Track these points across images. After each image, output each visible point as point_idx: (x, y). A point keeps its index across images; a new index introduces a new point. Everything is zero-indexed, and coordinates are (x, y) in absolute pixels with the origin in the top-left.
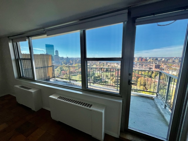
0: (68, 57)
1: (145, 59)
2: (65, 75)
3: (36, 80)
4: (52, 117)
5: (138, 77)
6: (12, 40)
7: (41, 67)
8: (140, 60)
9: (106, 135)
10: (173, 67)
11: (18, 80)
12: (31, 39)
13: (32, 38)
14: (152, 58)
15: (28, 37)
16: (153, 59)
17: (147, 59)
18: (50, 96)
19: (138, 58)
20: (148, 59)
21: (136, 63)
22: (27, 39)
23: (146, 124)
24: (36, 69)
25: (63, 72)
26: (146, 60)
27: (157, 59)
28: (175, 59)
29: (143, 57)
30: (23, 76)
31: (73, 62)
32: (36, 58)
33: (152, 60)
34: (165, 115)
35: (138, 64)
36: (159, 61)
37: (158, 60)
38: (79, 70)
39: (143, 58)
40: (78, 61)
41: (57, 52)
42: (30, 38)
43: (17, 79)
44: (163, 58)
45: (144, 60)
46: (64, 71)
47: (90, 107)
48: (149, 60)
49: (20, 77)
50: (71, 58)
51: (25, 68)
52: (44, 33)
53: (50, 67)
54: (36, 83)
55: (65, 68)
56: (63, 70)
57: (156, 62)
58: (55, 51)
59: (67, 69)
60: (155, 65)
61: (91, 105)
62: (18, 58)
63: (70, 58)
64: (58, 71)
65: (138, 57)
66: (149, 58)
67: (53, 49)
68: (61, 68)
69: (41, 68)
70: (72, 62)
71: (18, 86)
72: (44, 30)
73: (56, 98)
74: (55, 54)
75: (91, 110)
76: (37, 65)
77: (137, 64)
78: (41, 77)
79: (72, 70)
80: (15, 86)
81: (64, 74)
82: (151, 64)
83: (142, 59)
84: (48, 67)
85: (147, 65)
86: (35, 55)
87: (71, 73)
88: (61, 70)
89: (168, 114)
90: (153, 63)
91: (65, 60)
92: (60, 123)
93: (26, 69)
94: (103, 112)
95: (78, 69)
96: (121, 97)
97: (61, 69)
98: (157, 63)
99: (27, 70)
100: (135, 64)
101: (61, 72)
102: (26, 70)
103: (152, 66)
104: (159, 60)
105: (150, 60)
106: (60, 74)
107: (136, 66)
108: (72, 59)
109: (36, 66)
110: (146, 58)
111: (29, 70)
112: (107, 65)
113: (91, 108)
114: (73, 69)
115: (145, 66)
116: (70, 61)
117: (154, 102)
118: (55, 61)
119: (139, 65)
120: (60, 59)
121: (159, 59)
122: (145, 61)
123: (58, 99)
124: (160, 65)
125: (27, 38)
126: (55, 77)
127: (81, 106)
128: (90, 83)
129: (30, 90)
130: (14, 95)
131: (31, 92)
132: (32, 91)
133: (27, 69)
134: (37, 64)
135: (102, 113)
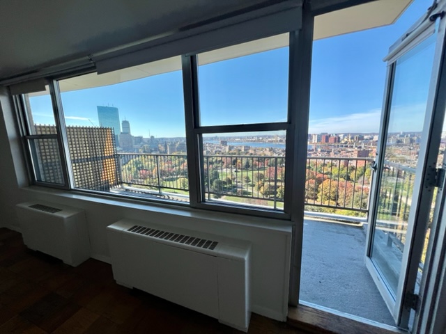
0: (152, 137)
1: (335, 139)
2: (148, 180)
3: (72, 187)
4: (115, 278)
5: (320, 181)
6: (8, 87)
7: (87, 159)
8: (323, 140)
9: (254, 317)
10: (399, 154)
11: (27, 189)
12: (58, 84)
13: (59, 81)
14: (351, 134)
15: (50, 79)
16: (352, 138)
17: (339, 138)
18: (111, 227)
19: (318, 135)
20: (341, 138)
21: (314, 147)
22: (47, 87)
23: (348, 285)
24: (74, 163)
25: (141, 171)
26: (338, 140)
27: (361, 138)
28: (401, 136)
29: (329, 133)
30: (40, 180)
31: (166, 148)
32: (73, 136)
33: (350, 140)
34: (389, 261)
35: (319, 150)
36: (367, 142)
37: (363, 139)
38: (182, 167)
39: (330, 136)
40: (177, 145)
41: (126, 124)
42: (55, 82)
43: (24, 189)
44: (374, 134)
45: (333, 140)
46: (144, 171)
47: (212, 248)
48: (343, 139)
49: (31, 182)
50: (162, 139)
51: (45, 161)
52: (91, 66)
53: (110, 157)
54: (74, 197)
55: (147, 163)
56: (142, 167)
57: (361, 144)
58: (121, 123)
59: (153, 164)
60: (359, 152)
61: (215, 244)
62: (25, 134)
63: (159, 139)
64: (130, 169)
65: (319, 133)
66: (344, 136)
67: (117, 117)
68: (137, 163)
69: (88, 161)
70: (163, 149)
71: (26, 206)
72: (91, 60)
73: (126, 230)
74: (122, 131)
75: (215, 256)
76: (77, 153)
77: (316, 150)
78: (88, 182)
79: (164, 166)
80: (20, 205)
81: (146, 178)
82: (350, 150)
83: (328, 137)
84: (104, 158)
85: (340, 152)
86: (69, 128)
87: (161, 174)
88: (139, 169)
89: (396, 258)
90: (352, 147)
91: (145, 143)
92: (136, 293)
93: (47, 163)
94: (246, 258)
95: (179, 166)
96: (290, 220)
97: (137, 166)
98: (363, 146)
99: (51, 166)
100: (313, 150)
101: (137, 172)
102: (47, 166)
103: (350, 154)
104: (367, 139)
105: (346, 140)
106: (135, 178)
107: (315, 153)
108: (164, 141)
109: (74, 157)
110: (336, 135)
111: (55, 165)
112: (247, 153)
113: (216, 251)
114: (166, 165)
115: (335, 154)
116: (160, 145)
117: (363, 232)
118: (121, 145)
119: (322, 151)
120: (134, 141)
121: (365, 137)
122: (335, 142)
123: (130, 232)
124: (368, 152)
125: (46, 81)
126: (121, 183)
127: (190, 245)
128: (209, 193)
129: (57, 214)
130: (18, 229)
131: (62, 219)
132: (64, 215)
133: (51, 162)
134: (76, 150)
135: (243, 261)
